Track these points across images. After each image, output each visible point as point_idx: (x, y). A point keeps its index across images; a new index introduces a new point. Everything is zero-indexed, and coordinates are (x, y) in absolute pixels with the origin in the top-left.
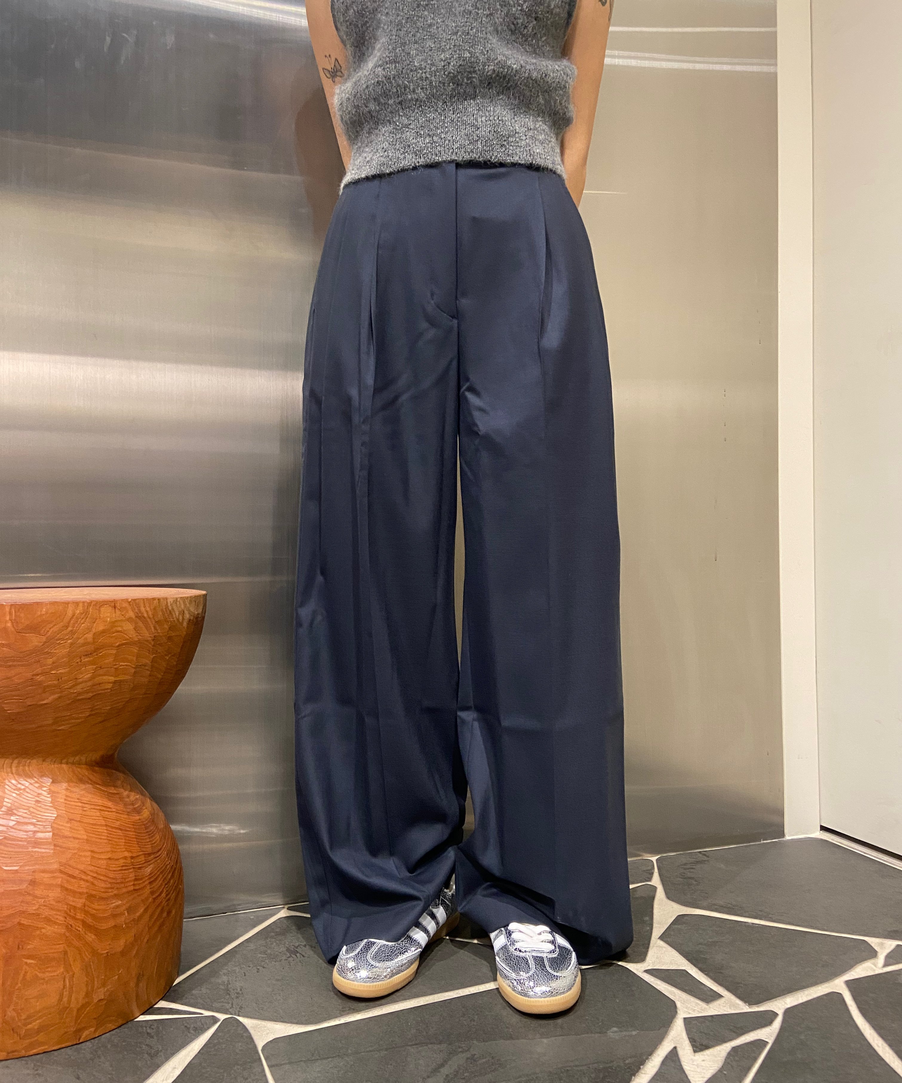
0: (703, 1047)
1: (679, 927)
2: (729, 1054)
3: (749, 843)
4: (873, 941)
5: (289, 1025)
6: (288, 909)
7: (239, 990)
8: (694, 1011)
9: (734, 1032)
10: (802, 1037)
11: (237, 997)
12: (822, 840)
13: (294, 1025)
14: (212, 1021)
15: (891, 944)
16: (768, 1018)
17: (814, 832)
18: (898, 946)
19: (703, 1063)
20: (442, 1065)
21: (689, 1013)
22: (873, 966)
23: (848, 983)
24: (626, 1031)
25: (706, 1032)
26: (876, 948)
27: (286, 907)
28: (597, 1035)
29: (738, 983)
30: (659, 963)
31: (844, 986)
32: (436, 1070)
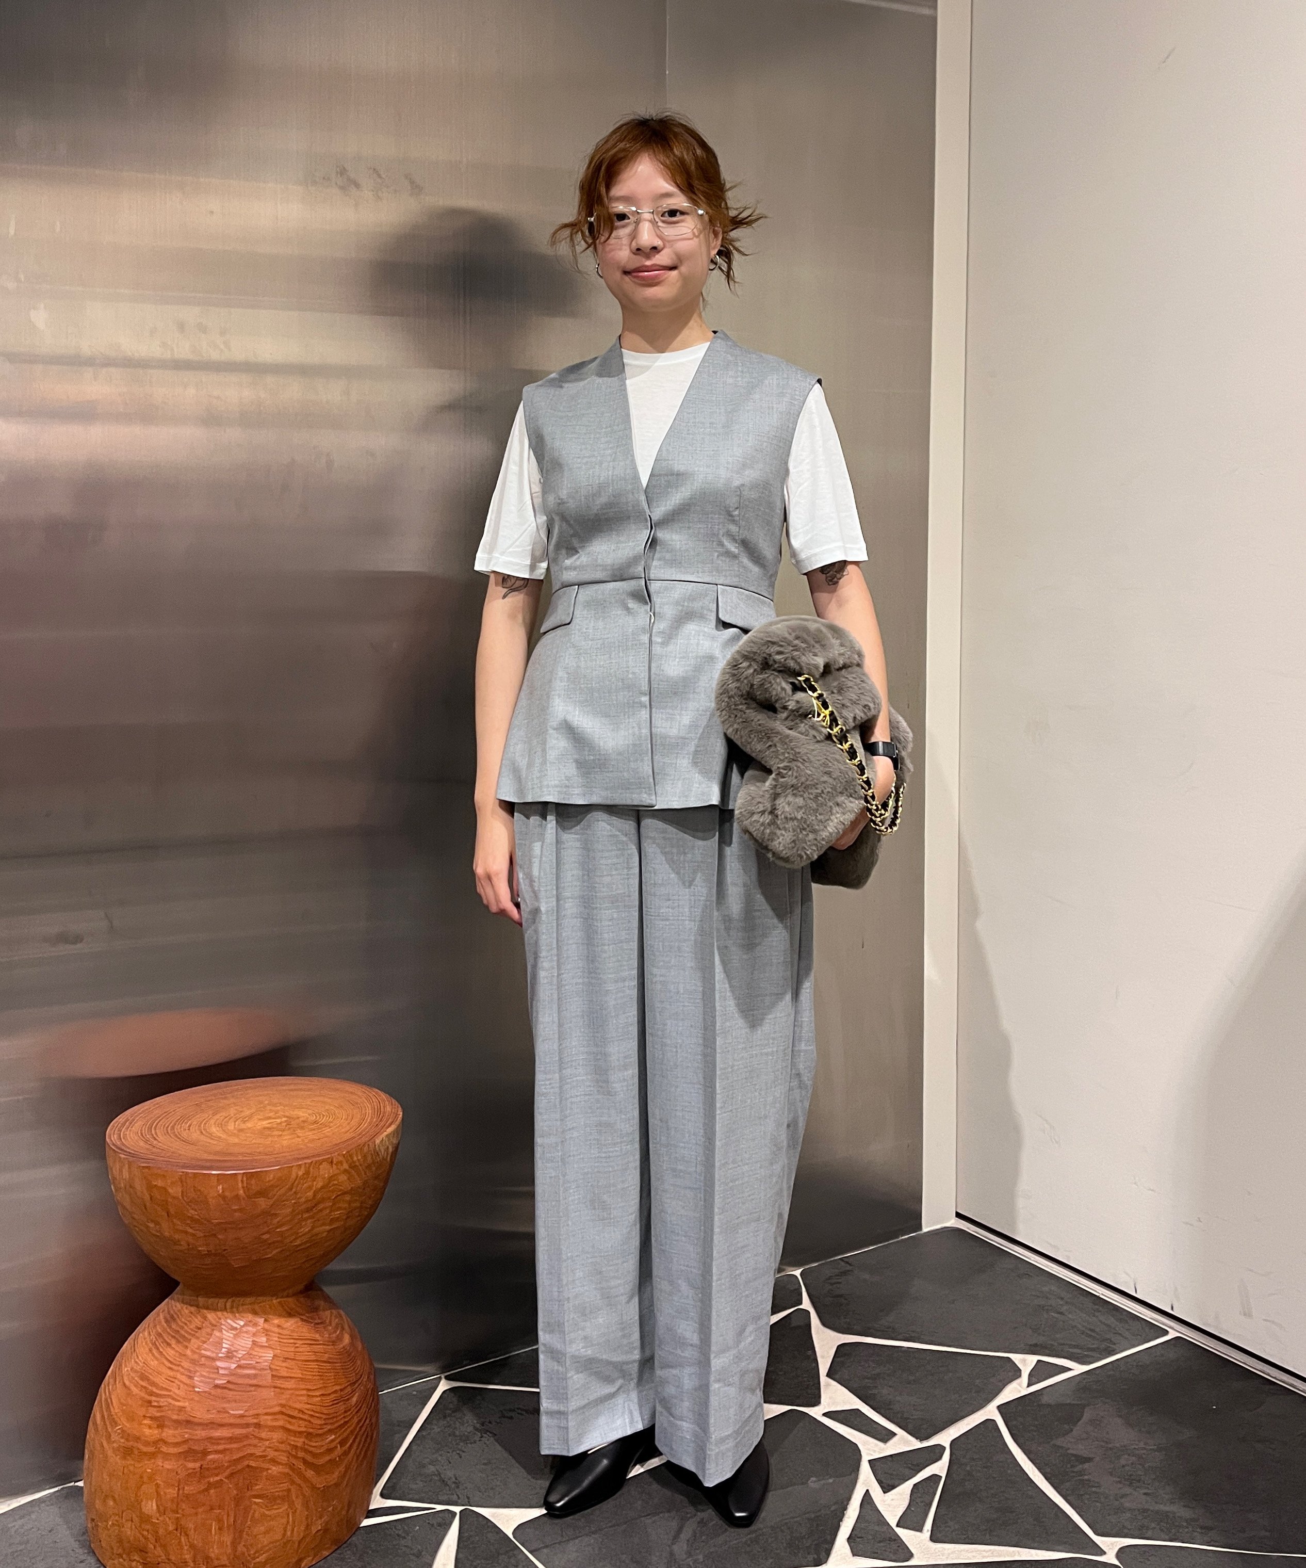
0: (890, 1487)
1: (842, 1359)
2: (912, 1490)
3: (888, 1241)
4: (1017, 1358)
5: (522, 1510)
6: (447, 1379)
7: (454, 1479)
8: (875, 1451)
9: (913, 1470)
10: (968, 1468)
11: (458, 1487)
12: (958, 1229)
13: (526, 1510)
14: (450, 1515)
15: (1032, 1359)
16: (938, 1451)
17: (949, 1221)
18: (1038, 1361)
19: (893, 1503)
20: (679, 1532)
21: (872, 1455)
22: (1019, 1387)
23: (998, 1407)
24: (823, 1479)
25: (889, 1471)
26: (1020, 1366)
27: (444, 1375)
28: (800, 1487)
29: (908, 1419)
30: (833, 1404)
31: (997, 1412)
32: (676, 1537)
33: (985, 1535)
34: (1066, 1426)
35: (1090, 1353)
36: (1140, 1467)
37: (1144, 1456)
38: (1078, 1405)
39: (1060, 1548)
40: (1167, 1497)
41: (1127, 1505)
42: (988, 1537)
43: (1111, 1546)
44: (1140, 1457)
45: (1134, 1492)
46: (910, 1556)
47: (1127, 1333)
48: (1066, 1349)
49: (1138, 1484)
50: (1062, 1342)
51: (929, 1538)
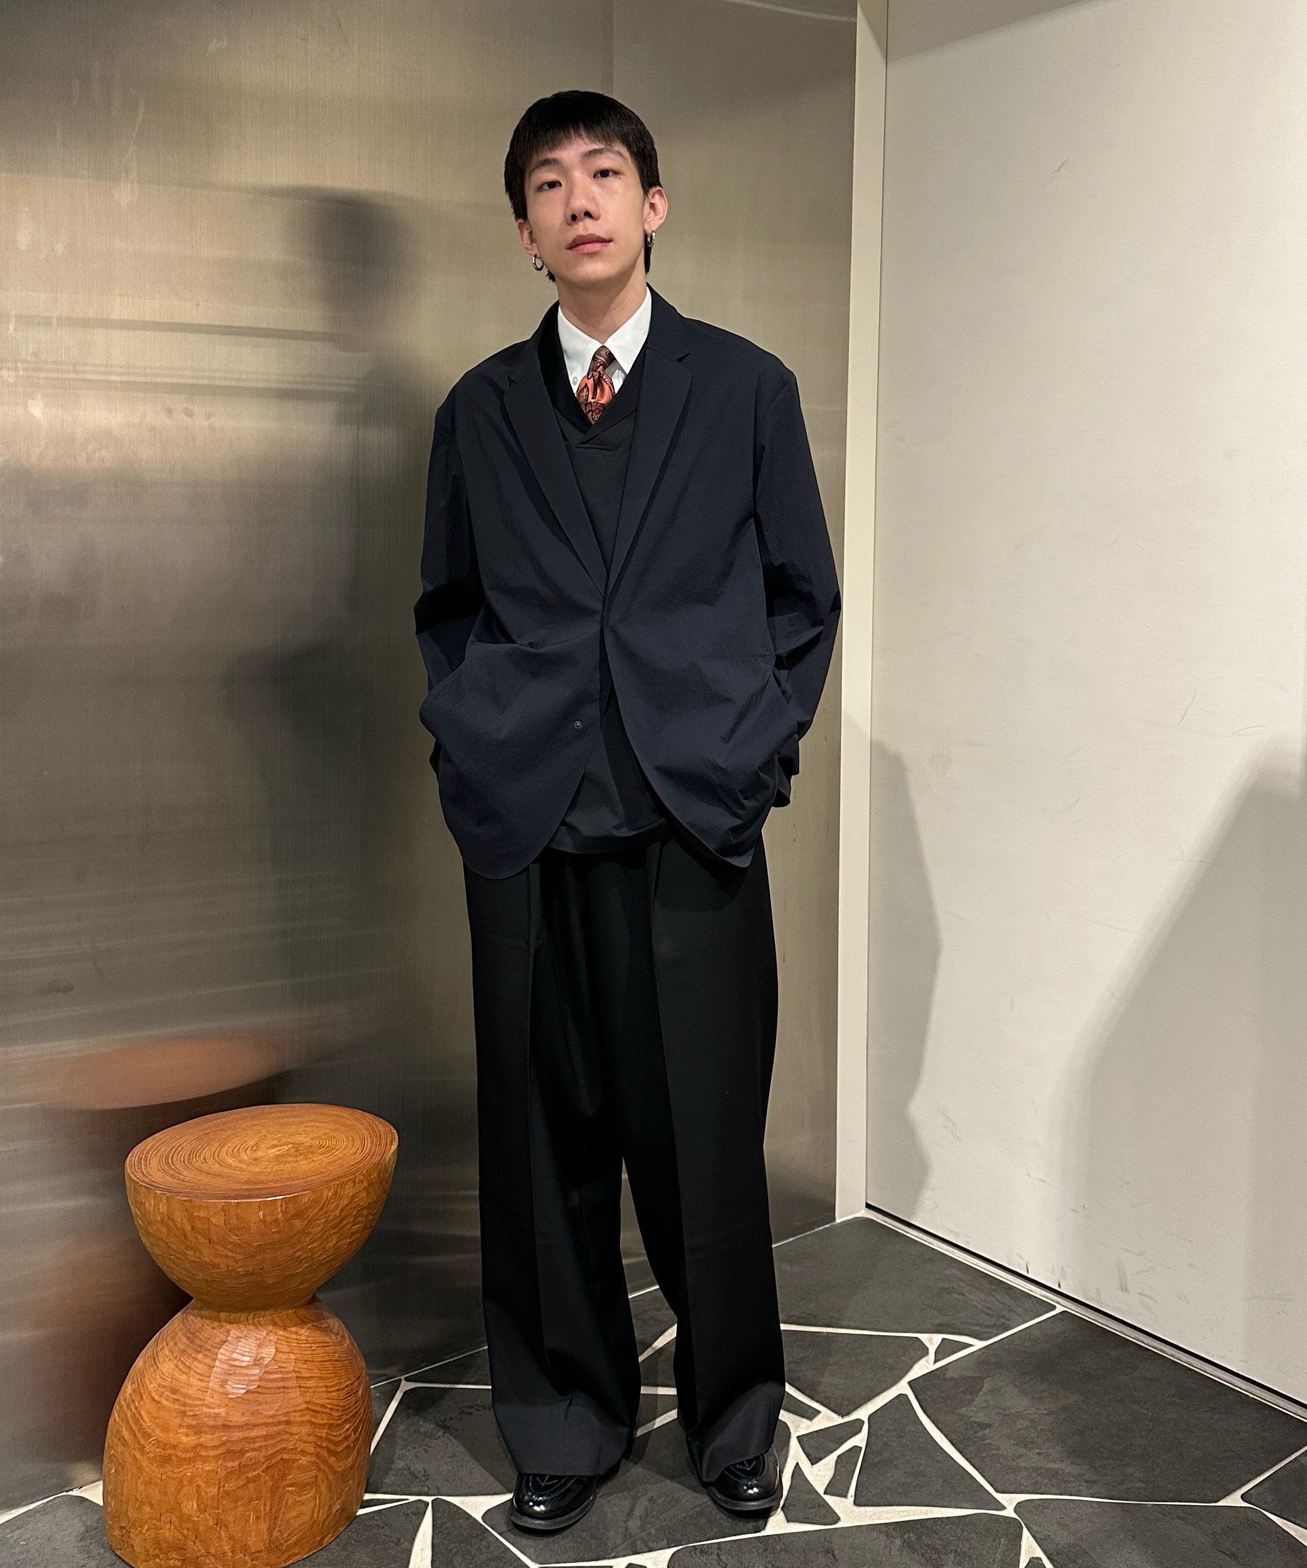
0: (817, 1460)
2: (836, 1461)
3: (805, 1232)
4: (923, 1337)
5: (490, 1497)
6: (406, 1379)
7: (423, 1472)
8: (803, 1428)
9: (836, 1443)
10: (885, 1439)
11: (428, 1479)
12: (868, 1219)
13: (494, 1497)
14: (423, 1505)
15: (938, 1338)
16: (857, 1425)
17: (860, 1211)
18: (943, 1339)
19: (820, 1473)
20: (632, 1509)
21: (799, 1431)
22: (926, 1364)
23: (909, 1383)
25: (816, 1446)
26: (927, 1344)
27: (403, 1378)
29: (831, 1397)
31: (908, 1387)
32: (630, 1514)
33: (901, 1498)
34: (969, 1397)
35: (989, 1330)
36: (1034, 1430)
37: (1037, 1420)
38: (980, 1377)
39: (966, 1505)
40: (1057, 1455)
41: (1023, 1464)
42: (904, 1499)
43: (1009, 1503)
44: (1035, 1422)
45: (1028, 1453)
46: (838, 1519)
47: (1020, 1309)
48: (967, 1326)
49: (1031, 1446)
50: (964, 1320)
51: (853, 1503)
